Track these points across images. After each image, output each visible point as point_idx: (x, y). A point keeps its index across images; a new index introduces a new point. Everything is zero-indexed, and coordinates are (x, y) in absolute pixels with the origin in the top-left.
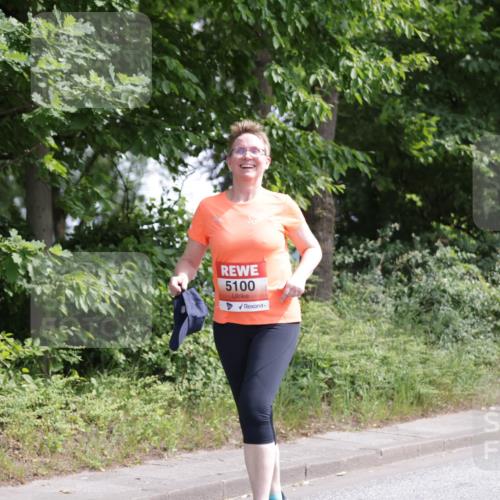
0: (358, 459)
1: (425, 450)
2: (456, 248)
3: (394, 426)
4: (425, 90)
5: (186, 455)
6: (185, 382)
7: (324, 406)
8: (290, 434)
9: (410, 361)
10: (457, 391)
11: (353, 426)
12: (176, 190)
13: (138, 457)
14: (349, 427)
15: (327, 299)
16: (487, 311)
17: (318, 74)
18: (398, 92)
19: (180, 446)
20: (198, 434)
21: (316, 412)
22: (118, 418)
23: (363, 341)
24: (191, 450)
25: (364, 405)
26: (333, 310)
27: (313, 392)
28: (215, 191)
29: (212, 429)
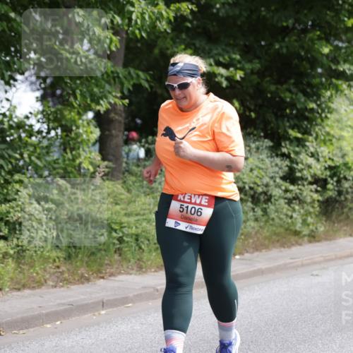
0: (141, 295)
4: (188, 27)
5: (15, 293)
6: (15, 241)
7: (116, 257)
8: (92, 278)
11: (137, 271)
12: (8, 100)
14: (134, 272)
15: (118, 179)
17: (107, 18)
18: (169, 31)
19: (11, 287)
20: (24, 278)
21: (111, 261)
23: (144, 210)
24: (19, 290)
25: (145, 256)
26: (123, 187)
27: (108, 246)
28: (37, 101)
29: (35, 274)
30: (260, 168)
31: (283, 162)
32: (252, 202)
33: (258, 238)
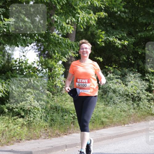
1: (104, 139)
2: (114, 74)
3: (94, 131)
5: (27, 142)
6: (27, 118)
7: (72, 125)
9: (99, 110)
10: (115, 120)
12: (24, 56)
13: (12, 142)
16: (124, 94)
17: (69, 19)
18: (95, 24)
19: (26, 139)
20: (31, 135)
21: (70, 127)
22: (5, 130)
24: (29, 140)
27: (68, 121)
28: (37, 56)
29: (36, 133)
30: (136, 86)
31: (146, 83)
32: (132, 101)
33: (135, 117)
